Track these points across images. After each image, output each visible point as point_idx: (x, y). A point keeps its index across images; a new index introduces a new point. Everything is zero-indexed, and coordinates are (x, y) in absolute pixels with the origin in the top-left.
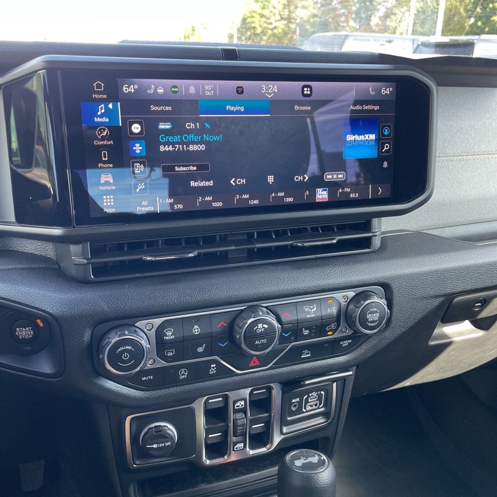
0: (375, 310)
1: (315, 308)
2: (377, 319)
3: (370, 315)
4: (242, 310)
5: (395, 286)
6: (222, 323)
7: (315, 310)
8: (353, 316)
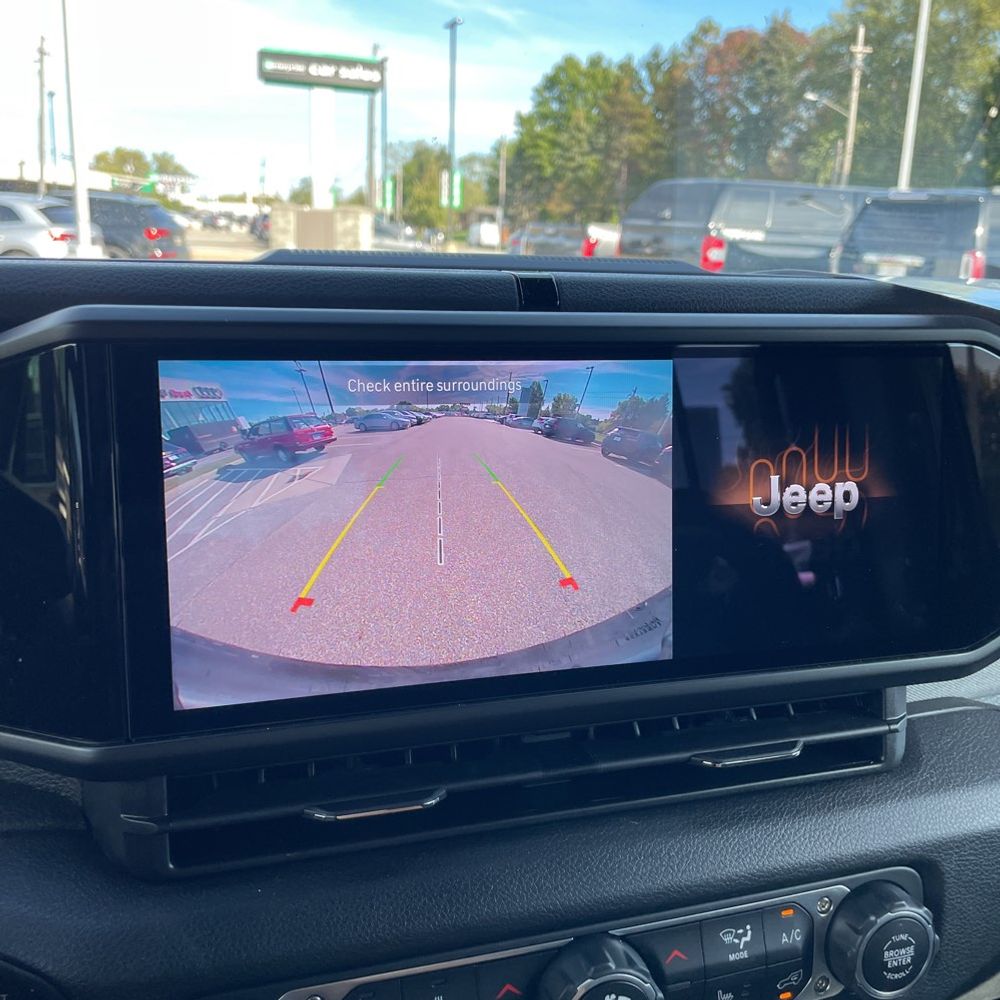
0: (903, 937)
1: (749, 933)
2: (909, 961)
3: (892, 953)
4: (560, 949)
5: (949, 867)
6: (509, 987)
7: (748, 938)
8: (849, 954)
